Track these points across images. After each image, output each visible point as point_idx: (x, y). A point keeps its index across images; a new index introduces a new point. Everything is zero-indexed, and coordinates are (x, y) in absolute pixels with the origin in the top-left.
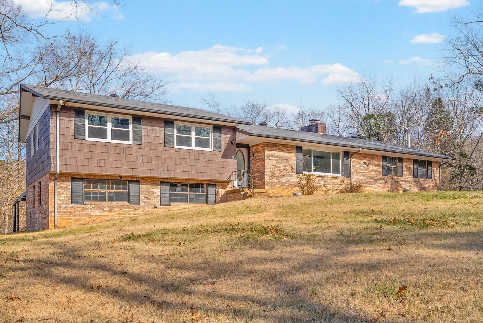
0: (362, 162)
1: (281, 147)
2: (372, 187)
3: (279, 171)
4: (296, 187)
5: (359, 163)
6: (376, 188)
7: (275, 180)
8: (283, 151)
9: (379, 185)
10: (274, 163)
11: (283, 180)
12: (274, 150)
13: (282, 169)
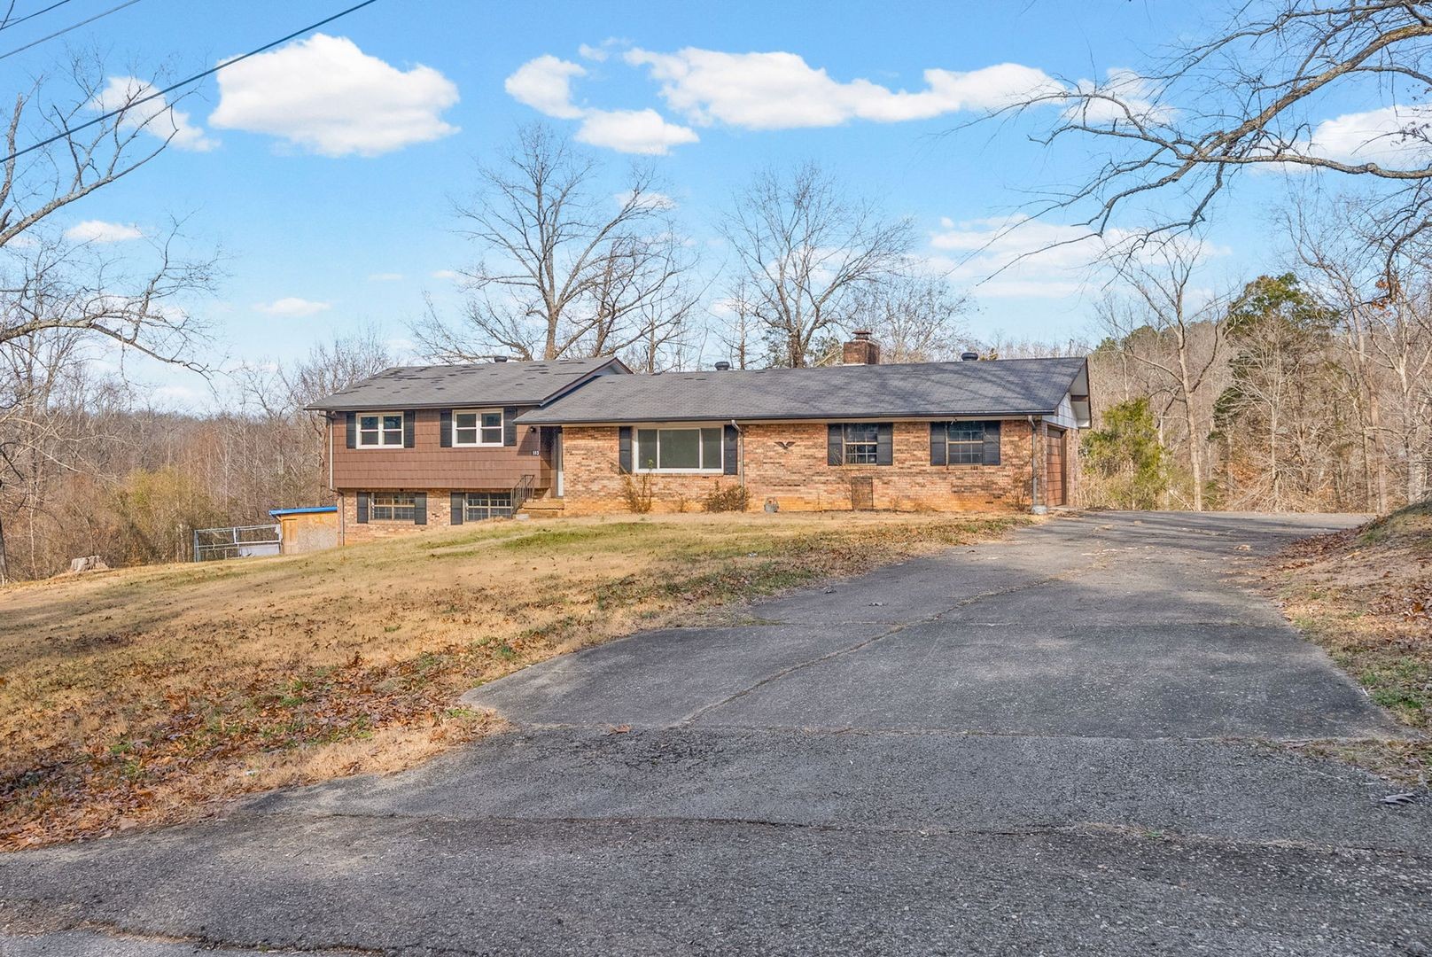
0: (771, 443)
1: (592, 432)
2: (797, 491)
3: (587, 472)
4: (619, 498)
5: (764, 444)
6: (810, 493)
7: (580, 487)
8: (596, 438)
9: (817, 485)
10: (579, 459)
11: (595, 487)
12: (578, 438)
13: (592, 468)
